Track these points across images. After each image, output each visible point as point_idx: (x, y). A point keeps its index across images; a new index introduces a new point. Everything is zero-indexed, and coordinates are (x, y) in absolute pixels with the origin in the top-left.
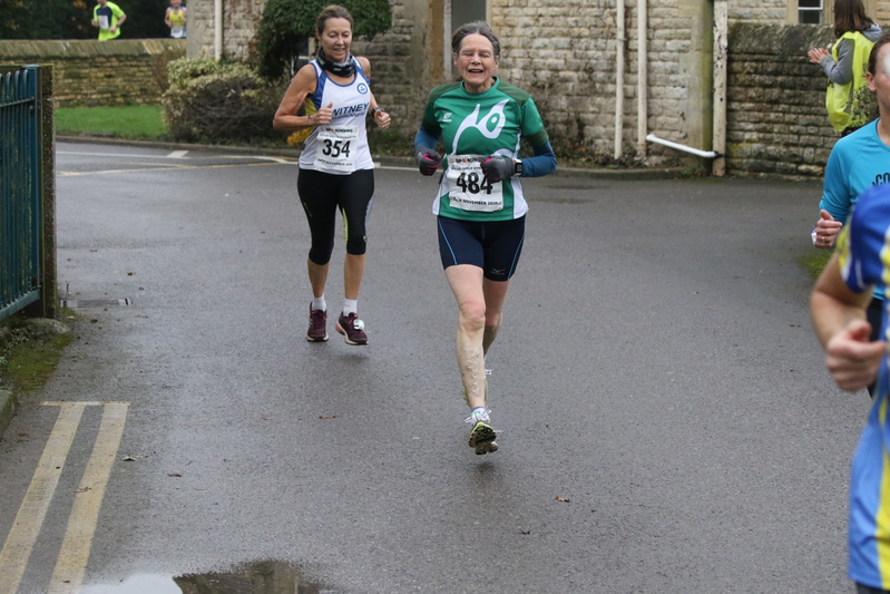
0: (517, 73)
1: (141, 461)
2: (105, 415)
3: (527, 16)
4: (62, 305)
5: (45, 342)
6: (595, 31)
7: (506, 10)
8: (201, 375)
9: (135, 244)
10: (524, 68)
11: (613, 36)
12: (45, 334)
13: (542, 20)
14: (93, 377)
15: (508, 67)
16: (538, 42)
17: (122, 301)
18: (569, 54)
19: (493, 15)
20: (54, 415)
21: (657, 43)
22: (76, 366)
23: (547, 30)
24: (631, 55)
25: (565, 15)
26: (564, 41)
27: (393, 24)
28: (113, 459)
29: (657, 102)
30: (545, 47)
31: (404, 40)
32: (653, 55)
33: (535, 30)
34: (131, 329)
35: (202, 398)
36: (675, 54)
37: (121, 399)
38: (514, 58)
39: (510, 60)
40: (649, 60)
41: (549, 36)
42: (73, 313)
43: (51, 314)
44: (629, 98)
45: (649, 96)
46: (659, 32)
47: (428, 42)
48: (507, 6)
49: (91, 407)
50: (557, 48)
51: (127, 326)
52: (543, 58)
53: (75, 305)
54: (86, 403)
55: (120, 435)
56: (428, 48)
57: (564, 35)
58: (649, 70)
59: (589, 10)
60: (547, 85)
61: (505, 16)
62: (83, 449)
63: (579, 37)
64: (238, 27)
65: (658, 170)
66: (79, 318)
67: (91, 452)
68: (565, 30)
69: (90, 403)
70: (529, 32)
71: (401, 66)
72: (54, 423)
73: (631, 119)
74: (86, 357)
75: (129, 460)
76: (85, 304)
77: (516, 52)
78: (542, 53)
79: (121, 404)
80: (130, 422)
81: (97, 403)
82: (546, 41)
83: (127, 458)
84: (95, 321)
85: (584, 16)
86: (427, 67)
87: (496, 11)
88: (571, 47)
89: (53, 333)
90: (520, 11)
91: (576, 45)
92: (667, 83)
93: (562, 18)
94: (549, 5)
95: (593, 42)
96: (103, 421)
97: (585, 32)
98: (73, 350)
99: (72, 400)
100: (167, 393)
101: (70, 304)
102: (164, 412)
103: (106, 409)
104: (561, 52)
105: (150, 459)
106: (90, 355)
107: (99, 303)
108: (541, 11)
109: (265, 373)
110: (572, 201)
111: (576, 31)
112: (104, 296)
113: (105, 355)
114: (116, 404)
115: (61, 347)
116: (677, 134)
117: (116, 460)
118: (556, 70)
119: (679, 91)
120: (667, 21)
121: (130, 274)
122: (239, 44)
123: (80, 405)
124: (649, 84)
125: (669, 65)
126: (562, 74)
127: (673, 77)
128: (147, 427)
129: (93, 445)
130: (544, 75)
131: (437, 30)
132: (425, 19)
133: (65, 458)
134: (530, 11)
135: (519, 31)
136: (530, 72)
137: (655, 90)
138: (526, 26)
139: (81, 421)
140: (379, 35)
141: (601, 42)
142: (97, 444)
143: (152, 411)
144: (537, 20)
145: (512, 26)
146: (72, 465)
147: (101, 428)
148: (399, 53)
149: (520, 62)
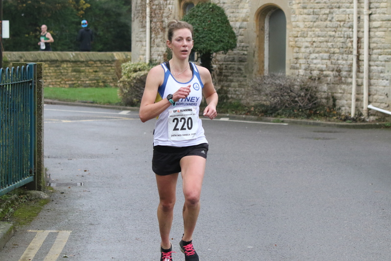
0: (302, 72)
1: (71, 257)
2: (58, 237)
3: (307, 42)
4: (48, 185)
5: (35, 202)
6: (342, 50)
7: (296, 39)
8: (110, 219)
9: (92, 156)
10: (306, 70)
11: (351, 53)
12: (36, 199)
13: (315, 44)
14: (56, 219)
15: (297, 68)
16: (313, 56)
17: (79, 184)
18: (329, 62)
19: (290, 41)
20: (33, 236)
21: (374, 57)
22: (49, 213)
23: (317, 49)
24: (361, 63)
25: (327, 42)
26: (326, 55)
27: (238, 45)
28: (58, 256)
29: (373, 88)
30: (316, 58)
31: (244, 54)
32: (372, 63)
33: (311, 49)
34: (80, 197)
35: (108, 229)
36: (383, 63)
37: (68, 229)
38: (300, 64)
39: (298, 65)
40: (370, 66)
41: (318, 52)
42: (52, 189)
43: (39, 189)
44: (359, 86)
45: (370, 85)
46: (375, 51)
47: (256, 55)
48: (297, 37)
49: (52, 233)
50: (322, 59)
51: (79, 195)
52: (315, 64)
53: (55, 185)
54: (50, 231)
55: (63, 246)
56: (256, 58)
57: (326, 52)
58: (370, 71)
59: (339, 39)
60: (317, 78)
61: (296, 42)
62: (44, 252)
63: (334, 53)
64: (158, 46)
65: (373, 123)
66: (54, 192)
67: (47, 253)
68: (327, 50)
69: (52, 231)
70: (308, 50)
71: (242, 67)
72: (32, 240)
73: (360, 96)
74: (54, 210)
75: (66, 257)
76: (60, 185)
77: (301, 61)
78: (315, 61)
79: (68, 232)
80: (70, 239)
81: (55, 231)
82: (317, 55)
83: (65, 256)
84: (63, 193)
85: (337, 42)
86: (256, 68)
87: (291, 39)
88: (330, 58)
89: (40, 198)
90: (303, 39)
91: (332, 58)
92: (379, 78)
93: (325, 43)
94: (319, 36)
95: (341, 56)
96: (57, 239)
97: (337, 50)
98: (49, 206)
99: (44, 230)
100: (92, 227)
101: (52, 185)
102: (88, 236)
103: (59, 234)
104: (325, 61)
105: (76, 257)
106: (57, 209)
107: (67, 185)
108: (314, 39)
109: (143, 218)
110: (324, 139)
111: (332, 50)
112: (70, 181)
113: (65, 209)
114: (65, 231)
115: (43, 205)
116: (384, 105)
117: (59, 257)
118: (322, 71)
119: (385, 82)
120: (379, 45)
121: (85, 171)
122: (159, 55)
123: (47, 232)
124: (370, 78)
125: (380, 68)
126: (325, 73)
127: (382, 75)
128: (78, 242)
129: (49, 250)
130: (315, 73)
131: (261, 49)
132: (254, 43)
133: (34, 256)
134: (309, 39)
135: (303, 50)
136: (308, 72)
137: (372, 81)
138: (307, 47)
139: (46, 239)
140: (230, 51)
141: (345, 56)
142: (51, 250)
143: (82, 235)
144: (312, 44)
145: (299, 47)
146: (37, 259)
147: (55, 243)
148: (241, 61)
149: (303, 66)
